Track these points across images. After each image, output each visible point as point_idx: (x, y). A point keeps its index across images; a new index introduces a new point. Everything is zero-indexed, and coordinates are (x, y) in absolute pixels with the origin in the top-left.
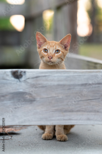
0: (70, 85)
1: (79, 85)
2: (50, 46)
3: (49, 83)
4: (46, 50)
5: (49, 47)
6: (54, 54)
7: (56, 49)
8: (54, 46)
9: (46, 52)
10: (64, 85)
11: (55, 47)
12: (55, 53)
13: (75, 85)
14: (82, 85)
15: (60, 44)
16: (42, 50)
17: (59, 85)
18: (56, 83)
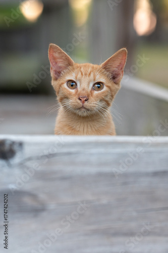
0: (125, 175)
1: (147, 174)
2: (82, 74)
3: (79, 170)
4: (72, 84)
5: (79, 75)
6: (91, 92)
7: (94, 80)
8: (90, 74)
9: (74, 86)
10: (112, 175)
11: (92, 75)
12: (93, 89)
13: (138, 175)
14: (156, 174)
15: (104, 70)
16: (62, 84)
17: (100, 175)
18: (93, 170)
